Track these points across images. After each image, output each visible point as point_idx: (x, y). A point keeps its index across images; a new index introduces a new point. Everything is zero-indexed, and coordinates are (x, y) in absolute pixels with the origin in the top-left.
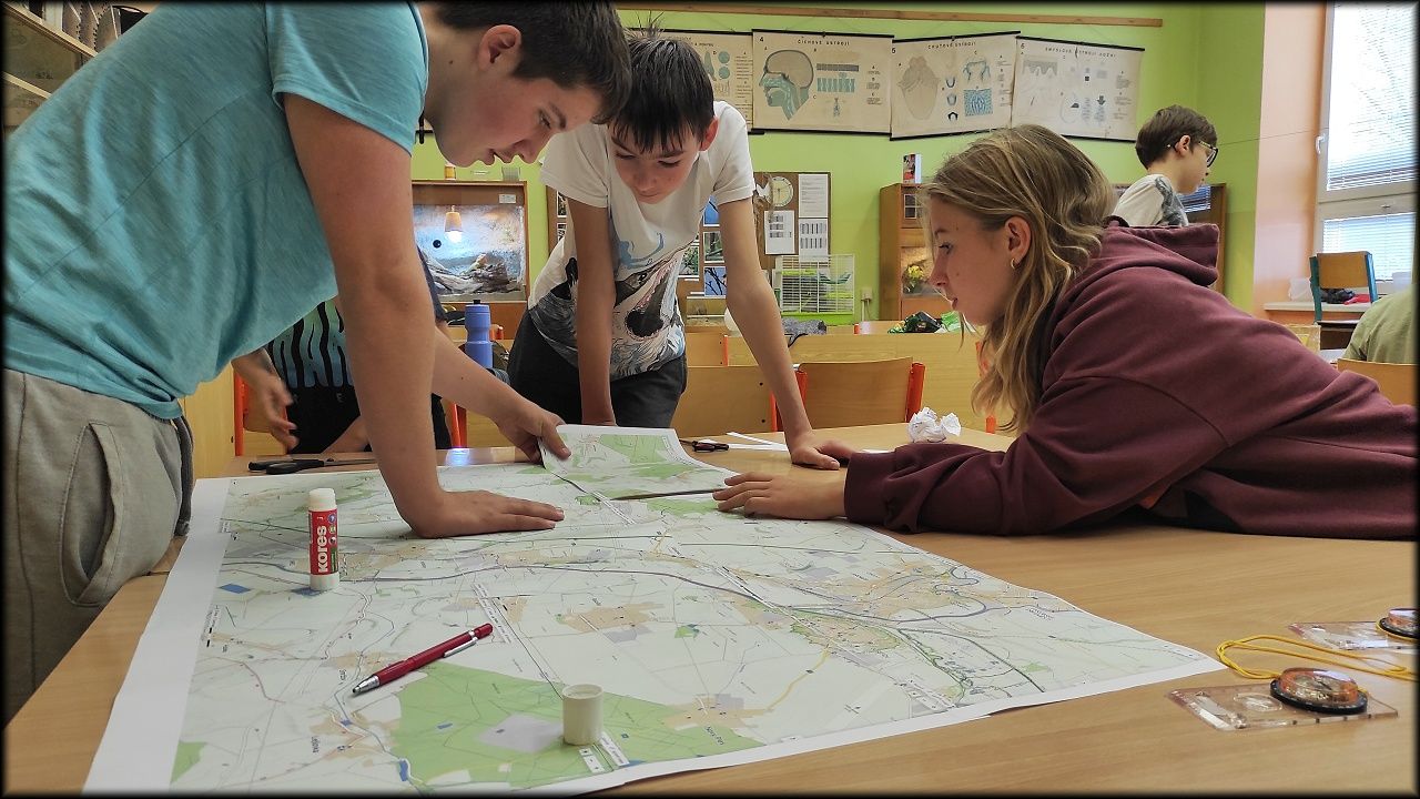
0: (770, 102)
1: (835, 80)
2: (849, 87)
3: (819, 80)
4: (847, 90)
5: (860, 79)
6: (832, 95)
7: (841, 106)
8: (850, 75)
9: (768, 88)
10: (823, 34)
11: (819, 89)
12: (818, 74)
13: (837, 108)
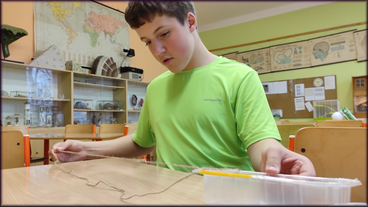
0: (316, 58)
1: (337, 47)
2: (343, 48)
3: (331, 48)
4: (342, 49)
5: (346, 45)
6: (336, 52)
7: (340, 54)
8: (342, 44)
9: (315, 54)
10: (332, 35)
11: (332, 51)
12: (331, 47)
13: (339, 55)
